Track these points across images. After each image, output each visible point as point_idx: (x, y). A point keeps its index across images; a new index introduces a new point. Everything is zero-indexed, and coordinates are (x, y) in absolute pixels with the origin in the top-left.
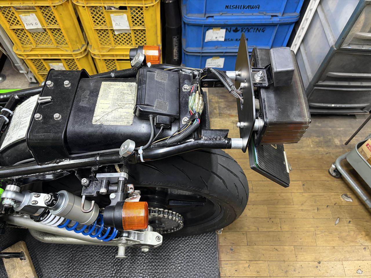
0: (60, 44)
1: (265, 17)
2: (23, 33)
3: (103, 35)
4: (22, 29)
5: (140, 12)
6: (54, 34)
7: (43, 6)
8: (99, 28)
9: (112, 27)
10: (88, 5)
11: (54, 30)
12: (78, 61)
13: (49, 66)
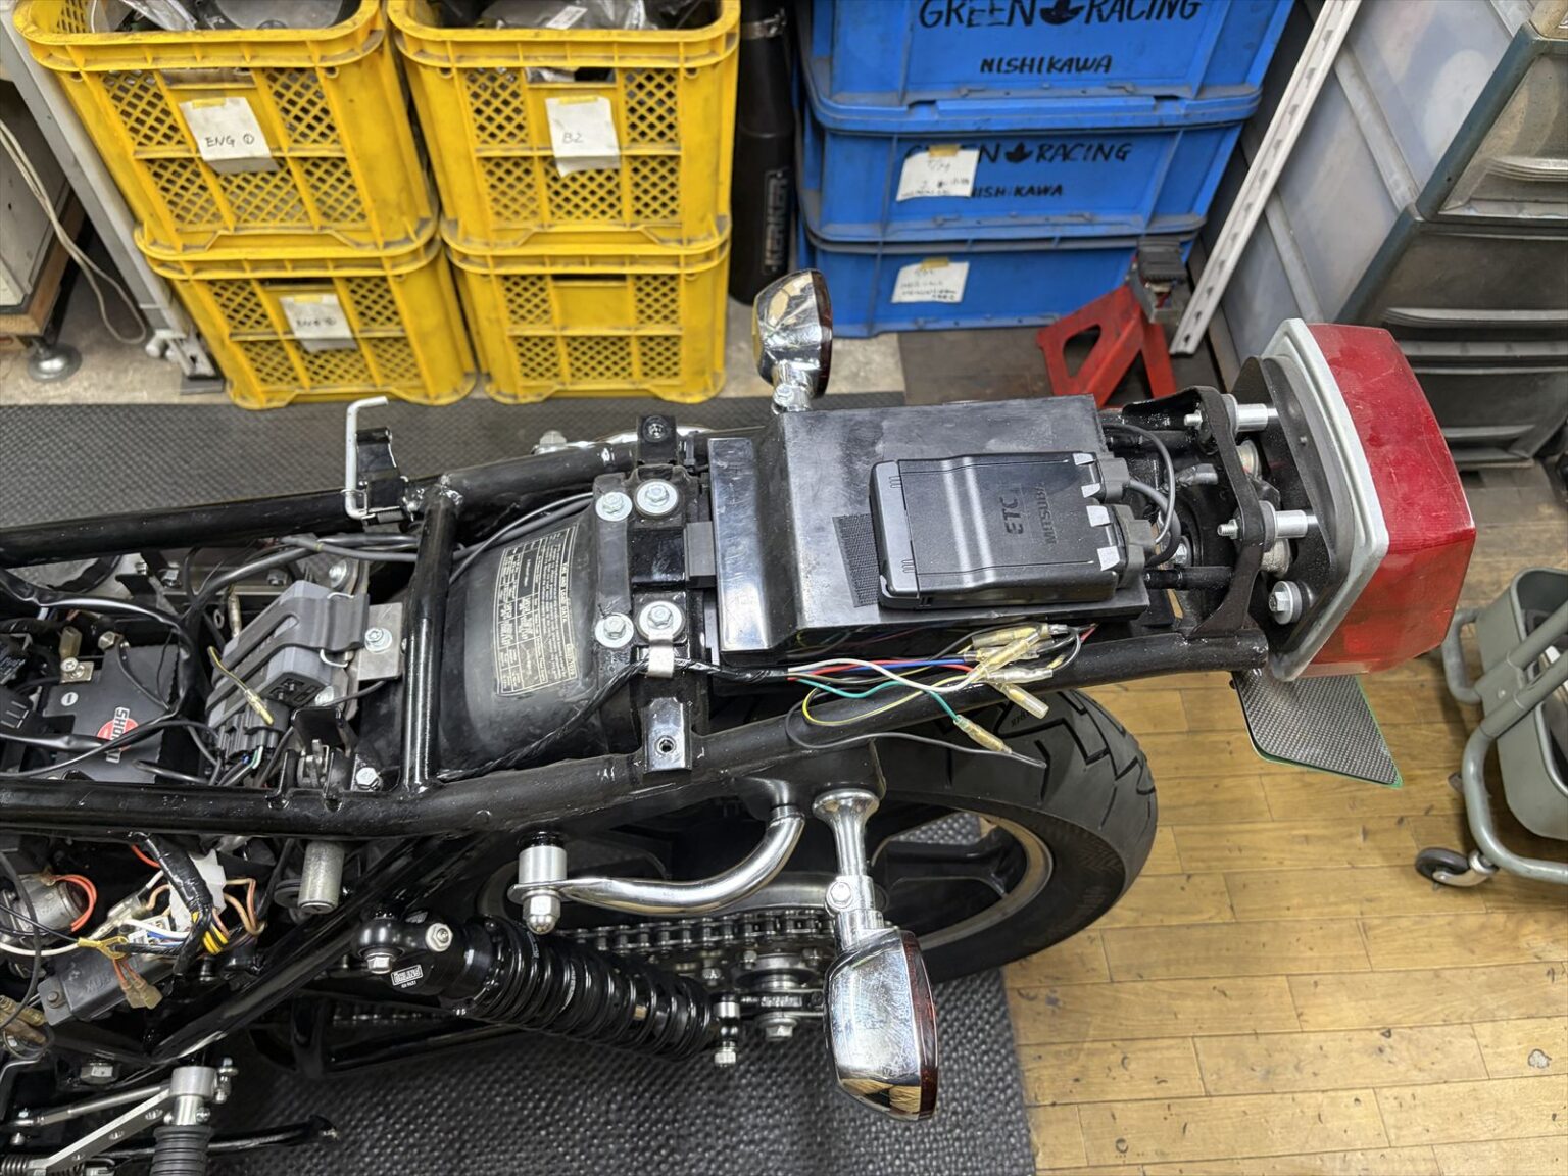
0: (336, 220)
1: (1133, 102)
2: (187, 174)
3: (510, 179)
4: (186, 159)
5: (665, 91)
6: (313, 180)
7: (281, 70)
8: (496, 151)
9: (551, 148)
10: (465, 65)
11: (317, 162)
12: (402, 283)
13: (280, 308)
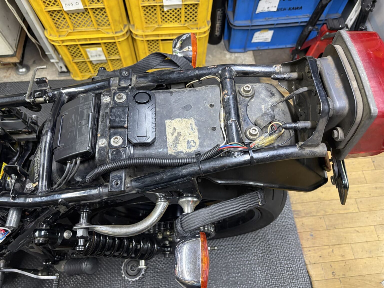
0: (102, 26)
3: (150, 12)
4: (59, 10)
6: (95, 15)
8: (147, 4)
9: (162, 2)
11: (96, 9)
12: (120, 44)
13: (86, 52)
